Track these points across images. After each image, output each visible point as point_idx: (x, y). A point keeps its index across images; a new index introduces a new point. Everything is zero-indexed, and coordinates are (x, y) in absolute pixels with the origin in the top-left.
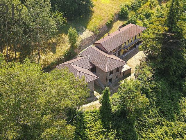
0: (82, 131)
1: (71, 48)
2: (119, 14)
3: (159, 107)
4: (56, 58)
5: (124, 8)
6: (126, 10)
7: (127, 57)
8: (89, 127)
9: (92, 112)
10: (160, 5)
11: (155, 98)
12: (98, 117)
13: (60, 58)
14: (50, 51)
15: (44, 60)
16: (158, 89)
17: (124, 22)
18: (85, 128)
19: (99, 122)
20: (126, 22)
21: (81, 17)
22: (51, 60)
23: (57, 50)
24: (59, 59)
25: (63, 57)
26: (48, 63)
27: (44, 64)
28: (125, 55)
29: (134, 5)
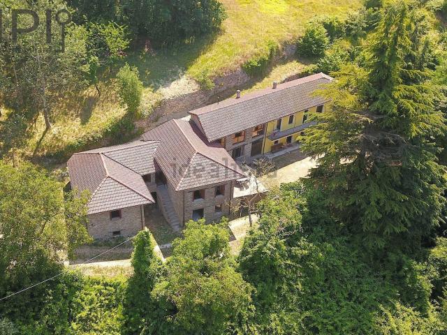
0: (63, 323)
1: (126, 115)
2: (298, 44)
3: (307, 313)
4: (83, 134)
5: (313, 31)
6: (318, 35)
7: (278, 161)
8: (81, 319)
9: (106, 285)
10: (441, 31)
11: (300, 286)
12: (118, 300)
13: (93, 137)
14: (77, 116)
15: (54, 135)
16: (313, 264)
17: (306, 67)
18: (71, 318)
19: (118, 313)
20: (311, 67)
21: (187, 41)
22: (70, 138)
23: (94, 115)
24: (91, 139)
25: (100, 135)
26: (60, 144)
27: (51, 146)
28: (276, 155)
29: (352, 24)
